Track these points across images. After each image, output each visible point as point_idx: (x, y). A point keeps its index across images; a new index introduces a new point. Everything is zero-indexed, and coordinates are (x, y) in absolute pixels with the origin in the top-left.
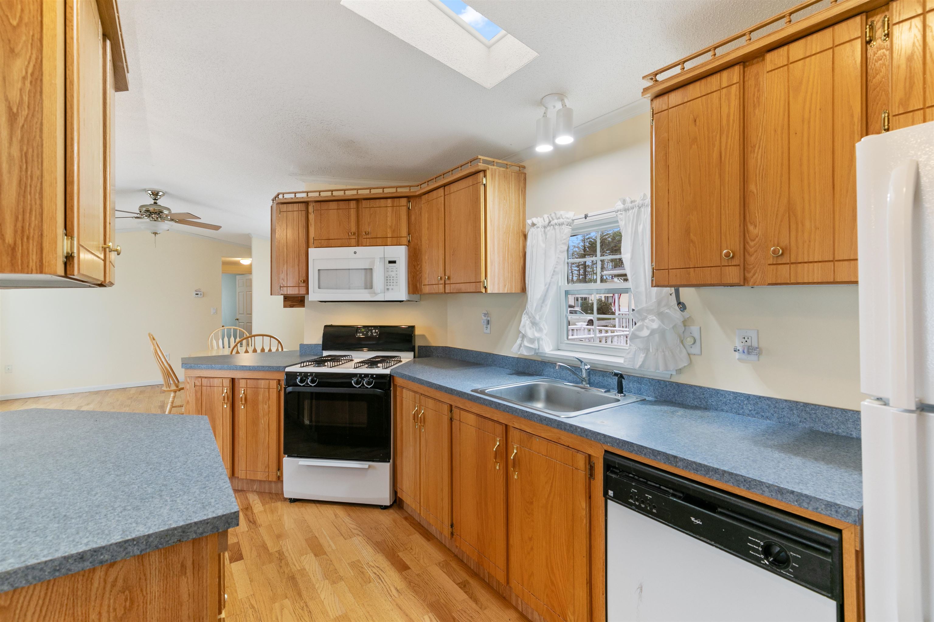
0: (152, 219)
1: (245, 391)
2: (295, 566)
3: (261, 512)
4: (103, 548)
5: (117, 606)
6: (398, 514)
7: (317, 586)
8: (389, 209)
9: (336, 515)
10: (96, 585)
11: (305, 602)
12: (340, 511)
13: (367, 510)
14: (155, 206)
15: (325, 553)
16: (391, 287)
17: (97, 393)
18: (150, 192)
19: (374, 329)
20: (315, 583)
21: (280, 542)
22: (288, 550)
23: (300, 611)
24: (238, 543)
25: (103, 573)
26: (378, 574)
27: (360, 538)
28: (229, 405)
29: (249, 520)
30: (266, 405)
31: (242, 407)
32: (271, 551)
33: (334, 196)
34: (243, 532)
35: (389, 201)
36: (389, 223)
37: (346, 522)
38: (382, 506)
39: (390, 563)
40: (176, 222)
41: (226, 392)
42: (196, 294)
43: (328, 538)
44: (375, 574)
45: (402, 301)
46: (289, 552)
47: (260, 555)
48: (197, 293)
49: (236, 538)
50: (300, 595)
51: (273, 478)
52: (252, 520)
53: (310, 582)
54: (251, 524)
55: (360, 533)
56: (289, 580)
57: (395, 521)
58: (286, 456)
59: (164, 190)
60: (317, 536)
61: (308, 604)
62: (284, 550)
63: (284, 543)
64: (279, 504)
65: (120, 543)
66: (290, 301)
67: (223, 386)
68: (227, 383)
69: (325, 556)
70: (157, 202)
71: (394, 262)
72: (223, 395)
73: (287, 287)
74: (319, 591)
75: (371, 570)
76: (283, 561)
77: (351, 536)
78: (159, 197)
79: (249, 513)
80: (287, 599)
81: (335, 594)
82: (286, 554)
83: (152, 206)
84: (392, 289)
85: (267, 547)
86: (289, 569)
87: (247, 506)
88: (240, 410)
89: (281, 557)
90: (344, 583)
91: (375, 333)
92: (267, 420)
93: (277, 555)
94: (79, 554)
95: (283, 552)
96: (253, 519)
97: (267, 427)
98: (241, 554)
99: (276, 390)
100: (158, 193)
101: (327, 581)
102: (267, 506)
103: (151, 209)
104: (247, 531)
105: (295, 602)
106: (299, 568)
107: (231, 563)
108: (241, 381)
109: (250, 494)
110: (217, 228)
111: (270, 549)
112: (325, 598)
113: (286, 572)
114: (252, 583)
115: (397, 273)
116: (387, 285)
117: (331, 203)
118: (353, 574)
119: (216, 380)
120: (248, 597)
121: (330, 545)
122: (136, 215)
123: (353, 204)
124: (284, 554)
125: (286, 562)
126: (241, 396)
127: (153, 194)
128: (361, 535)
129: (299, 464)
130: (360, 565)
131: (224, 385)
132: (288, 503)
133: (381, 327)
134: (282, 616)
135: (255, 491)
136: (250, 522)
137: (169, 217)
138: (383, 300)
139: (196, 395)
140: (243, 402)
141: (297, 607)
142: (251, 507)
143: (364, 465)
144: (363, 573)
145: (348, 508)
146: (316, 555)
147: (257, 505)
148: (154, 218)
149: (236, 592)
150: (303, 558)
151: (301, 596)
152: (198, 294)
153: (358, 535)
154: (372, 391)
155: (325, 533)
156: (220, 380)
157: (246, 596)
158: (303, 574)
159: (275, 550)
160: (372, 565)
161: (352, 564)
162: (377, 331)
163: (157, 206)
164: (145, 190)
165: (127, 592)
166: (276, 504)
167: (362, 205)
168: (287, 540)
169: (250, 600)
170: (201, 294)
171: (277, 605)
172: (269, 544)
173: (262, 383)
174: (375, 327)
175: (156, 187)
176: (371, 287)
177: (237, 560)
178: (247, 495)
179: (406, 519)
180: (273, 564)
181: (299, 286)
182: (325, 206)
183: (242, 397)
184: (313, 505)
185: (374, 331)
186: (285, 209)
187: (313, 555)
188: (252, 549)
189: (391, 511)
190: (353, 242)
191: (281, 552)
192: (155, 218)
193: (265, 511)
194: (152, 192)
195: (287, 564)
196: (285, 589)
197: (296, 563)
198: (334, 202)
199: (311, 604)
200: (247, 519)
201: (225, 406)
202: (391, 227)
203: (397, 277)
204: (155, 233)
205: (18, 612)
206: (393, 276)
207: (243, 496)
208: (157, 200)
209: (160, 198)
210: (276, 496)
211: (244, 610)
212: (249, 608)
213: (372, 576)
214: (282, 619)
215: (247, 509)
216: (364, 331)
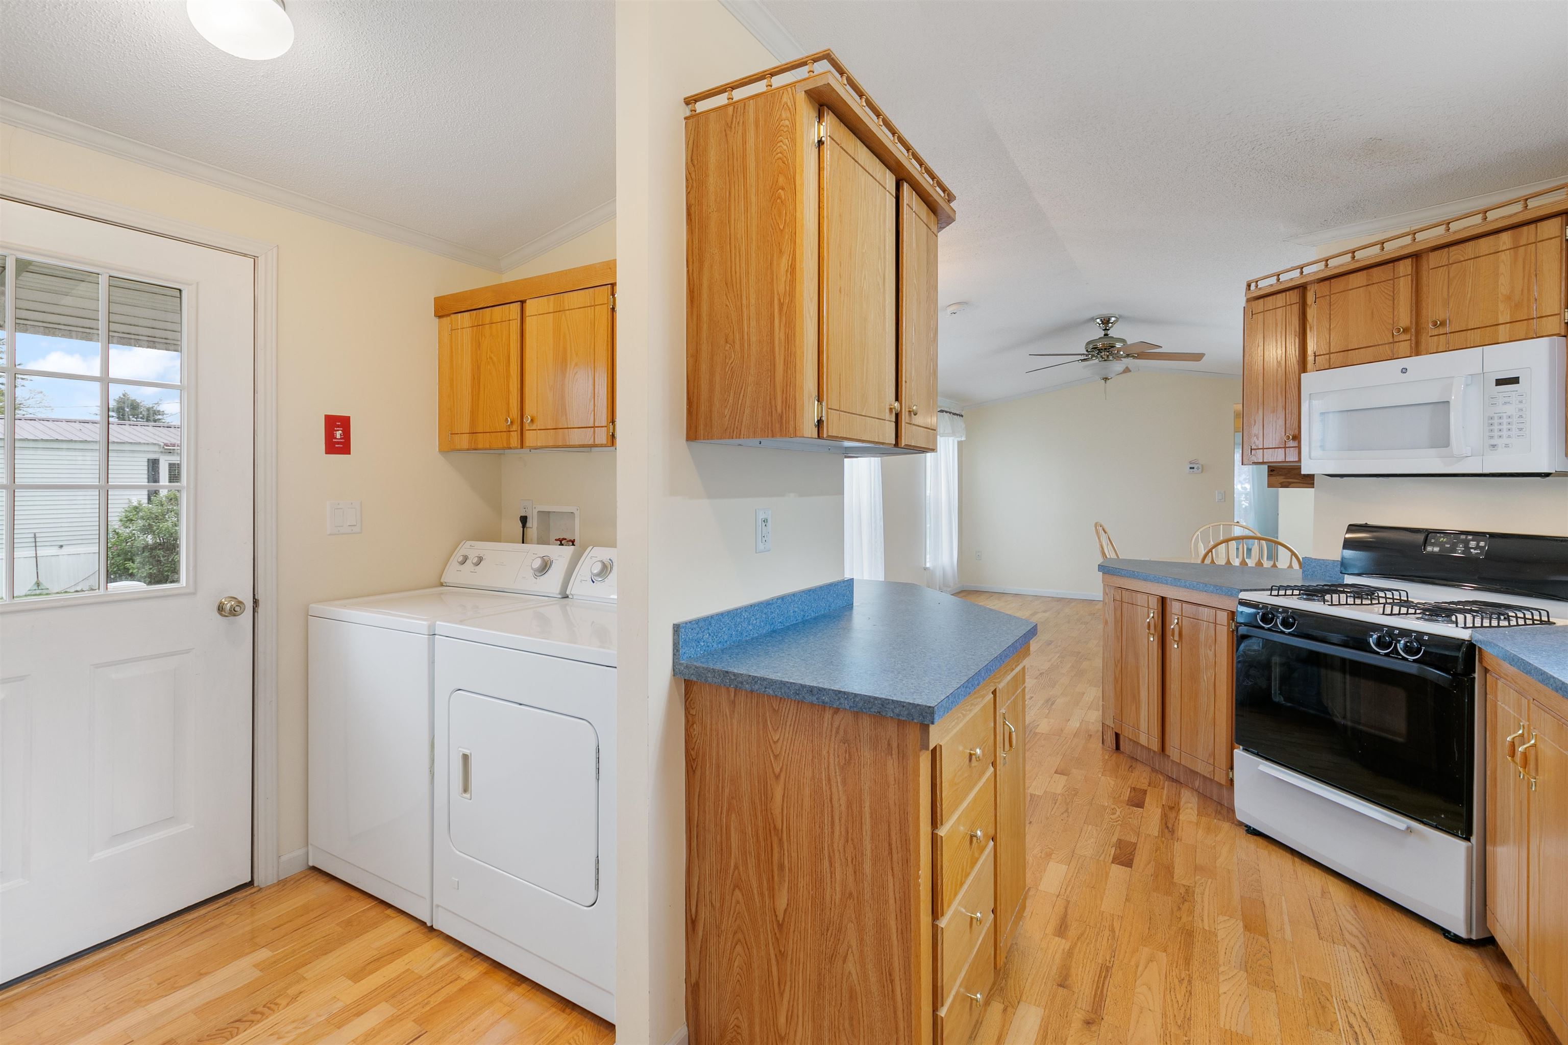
0: (1101, 359)
1: (1180, 621)
2: (1202, 920)
3: (1190, 822)
4: (825, 689)
5: (840, 753)
6: (1486, 966)
7: (1222, 969)
8: (1505, 257)
9: (1323, 893)
10: (826, 724)
11: (1189, 975)
12: (1338, 892)
13: (1405, 920)
14: (1107, 339)
15: (1266, 935)
16: (1505, 440)
17: (1060, 600)
18: (1098, 320)
19: (1472, 540)
20: (1221, 962)
21: (1197, 877)
22: (1203, 894)
23: (1176, 981)
24: (1135, 844)
25: (830, 716)
26: (1357, 1029)
27: (1353, 954)
28: (1156, 637)
29: (1166, 824)
30: (1211, 650)
31: (1176, 646)
32: (1176, 879)
33: (1358, 261)
34: (1150, 835)
35: (1505, 237)
36: (1504, 290)
37: (1340, 913)
38: (1449, 932)
39: (1398, 1032)
40: (1134, 357)
41: (1153, 617)
42: (1191, 468)
43: (1286, 918)
44: (1351, 1026)
45: (1547, 475)
46: (1202, 898)
47: (1157, 877)
48: (1192, 466)
49: (1136, 838)
50: (1188, 961)
51: (1220, 777)
52: (1170, 826)
53: (1214, 957)
54: (1166, 831)
55: (1359, 947)
56: (1182, 933)
57: (1467, 975)
58: (1241, 747)
59: (1117, 313)
60: (1267, 902)
61: (1193, 982)
62: (1198, 890)
63: (1203, 881)
64: (1226, 826)
65: (835, 691)
66: (1281, 475)
67: (1148, 607)
68: (1154, 603)
69: (1263, 939)
70: (1109, 332)
71: (1515, 381)
72: (1148, 620)
73: (1263, 449)
74: (1221, 978)
75: (1344, 1018)
76: (1186, 904)
77: (1336, 940)
78: (1110, 325)
79: (1172, 815)
80: (1164, 954)
81: (1247, 1000)
82: (1198, 898)
83: (1102, 340)
84: (1507, 446)
85: (1173, 872)
86: (1190, 919)
87: (1173, 805)
88: (1173, 651)
89: (1187, 896)
90: (1274, 996)
91: (1475, 549)
92: (1212, 676)
93: (1182, 890)
94: (810, 687)
95: (1194, 892)
96: (1173, 825)
97: (1211, 688)
98: (1132, 860)
99: (1226, 628)
100: (1109, 319)
101: (1243, 974)
102: (1204, 819)
103: (1100, 345)
104: (1156, 837)
105: (1175, 965)
106: (1207, 928)
107: (1113, 862)
108: (1174, 603)
109: (1186, 791)
110: (1198, 357)
111: (1175, 877)
112: (1225, 993)
113: (1184, 919)
114: (1127, 903)
115: (1520, 406)
116: (1491, 437)
117: (1351, 276)
118: (1300, 995)
119: (1139, 595)
120: (1113, 915)
121: (1282, 929)
122: (1083, 357)
123: (1405, 267)
124: (1193, 896)
125: (1192, 908)
126: (1172, 627)
127: (1102, 322)
128: (1362, 951)
129: (1259, 768)
130: (1326, 993)
131: (1151, 606)
132: (1242, 832)
133: (1492, 535)
134: (1146, 968)
135: (1196, 791)
136: (1168, 827)
137: (1122, 353)
138: (1480, 472)
139: (1115, 614)
140: (1177, 638)
141: (1174, 972)
142: (1179, 810)
143: (1400, 822)
144: (1323, 1007)
145: (1359, 895)
146: (1247, 928)
147: (1189, 811)
148: (1103, 356)
149: (1102, 899)
150: (1221, 918)
151: (1189, 964)
152: (1193, 468)
153: (1354, 947)
154: (1414, 669)
155: (1284, 907)
156: (1145, 596)
157: (1112, 913)
158: (1209, 939)
159: (1185, 882)
160: (1355, 1009)
161: (1310, 981)
162: (1482, 544)
163: (1108, 339)
164: (1093, 319)
165: (846, 744)
166: (1221, 823)
167: (1428, 263)
168: (1210, 880)
169: (1113, 921)
170: (1198, 468)
171: (1146, 951)
172: (1179, 871)
173: (1205, 613)
174: (1477, 535)
175: (1105, 312)
176: (1447, 444)
177: (1122, 864)
178: (1182, 791)
179: (1505, 988)
180: (1170, 898)
181: (1285, 448)
182: (1338, 284)
183: (1173, 629)
184: (1288, 856)
185: (1473, 544)
186: (1261, 309)
187: (1241, 924)
188: (1150, 862)
189: (1470, 953)
190: (1405, 347)
191: (1191, 890)
192: (1105, 357)
193: (1197, 824)
194: (1101, 320)
195: (1191, 912)
196: (1169, 939)
197: (1205, 918)
198: (1359, 274)
199: (1197, 985)
200: (1164, 821)
201: (1152, 639)
202: (1509, 298)
203: (1521, 416)
204: (1106, 379)
205: (782, 718)
206: (1509, 414)
207: (1174, 789)
208: (1108, 330)
209: (1112, 327)
210: (1228, 812)
211: (1100, 927)
212: (1107, 928)
213: (1341, 1024)
214: (1144, 971)
215: (1171, 808)
216: (1446, 543)
